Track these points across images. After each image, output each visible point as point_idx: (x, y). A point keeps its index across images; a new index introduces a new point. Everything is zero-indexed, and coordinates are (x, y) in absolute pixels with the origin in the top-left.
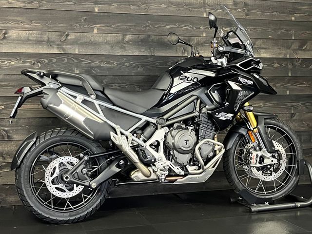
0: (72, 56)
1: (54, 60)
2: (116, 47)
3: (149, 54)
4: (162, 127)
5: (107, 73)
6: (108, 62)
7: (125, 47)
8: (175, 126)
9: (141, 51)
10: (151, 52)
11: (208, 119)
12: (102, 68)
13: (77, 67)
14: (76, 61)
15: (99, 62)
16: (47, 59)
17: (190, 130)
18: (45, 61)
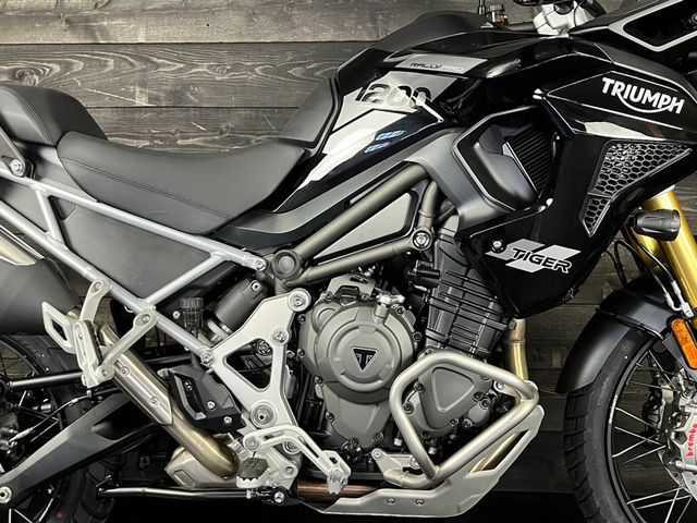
0: (130, 50)
1: (79, 66)
2: (263, 19)
3: (370, 34)
4: (290, 288)
5: (233, 101)
6: (236, 67)
7: (288, 18)
8: (334, 286)
9: (342, 28)
10: (376, 29)
11: (469, 267)
12: (215, 86)
13: (143, 84)
14: (139, 65)
15: (210, 67)
16: (59, 63)
17: (380, 310)
18: (51, 70)
